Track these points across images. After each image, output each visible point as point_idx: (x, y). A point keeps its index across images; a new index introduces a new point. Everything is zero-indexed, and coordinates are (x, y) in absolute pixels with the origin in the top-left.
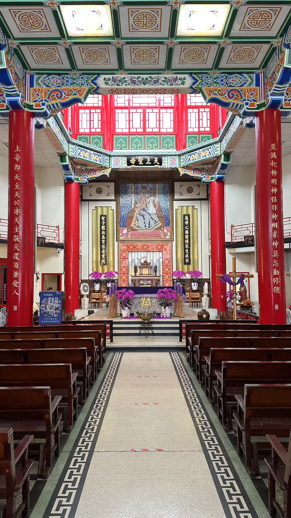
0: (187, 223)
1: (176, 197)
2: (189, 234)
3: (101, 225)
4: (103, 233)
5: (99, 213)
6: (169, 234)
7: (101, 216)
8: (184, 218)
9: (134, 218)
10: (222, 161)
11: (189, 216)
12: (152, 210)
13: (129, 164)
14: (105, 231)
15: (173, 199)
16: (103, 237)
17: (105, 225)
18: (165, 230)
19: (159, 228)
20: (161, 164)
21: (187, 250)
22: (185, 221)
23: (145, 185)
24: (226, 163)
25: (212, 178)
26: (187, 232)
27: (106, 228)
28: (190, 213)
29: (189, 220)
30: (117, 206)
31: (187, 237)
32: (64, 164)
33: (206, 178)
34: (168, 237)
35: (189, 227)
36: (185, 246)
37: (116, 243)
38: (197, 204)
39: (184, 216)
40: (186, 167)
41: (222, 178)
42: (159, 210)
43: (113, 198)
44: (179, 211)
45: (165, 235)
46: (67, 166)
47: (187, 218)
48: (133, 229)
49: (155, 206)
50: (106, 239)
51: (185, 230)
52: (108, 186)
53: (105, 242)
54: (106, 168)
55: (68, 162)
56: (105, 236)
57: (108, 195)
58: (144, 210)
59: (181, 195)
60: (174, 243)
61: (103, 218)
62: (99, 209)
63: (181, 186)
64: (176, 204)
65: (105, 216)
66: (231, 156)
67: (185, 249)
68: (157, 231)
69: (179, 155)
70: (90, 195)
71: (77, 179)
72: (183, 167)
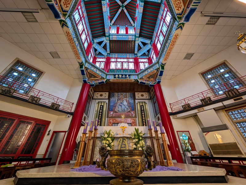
0: (142, 109)
2: (144, 114)
3: (100, 110)
9: (117, 107)
11: (143, 106)
12: (125, 103)
13: (115, 77)
14: (102, 112)
15: (135, 99)
19: (129, 112)
20: (130, 78)
21: (144, 123)
23: (122, 93)
24: (162, 70)
25: (154, 83)
30: (109, 102)
33: (151, 83)
37: (106, 119)
38: (146, 101)
41: (160, 82)
42: (129, 103)
43: (107, 98)
44: (138, 104)
45: (132, 115)
48: (116, 112)
49: (127, 102)
50: (101, 117)
51: (142, 112)
52: (106, 94)
54: (104, 79)
55: (84, 69)
56: (101, 115)
58: (121, 103)
59: (139, 97)
60: (137, 119)
61: (101, 107)
62: (100, 103)
63: (138, 94)
64: (137, 101)
69: (138, 75)
70: (97, 97)
71: (89, 83)
72: (140, 79)
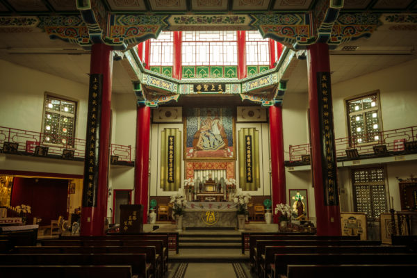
0: (249, 143)
1: (239, 120)
2: (251, 154)
3: (169, 145)
4: (171, 152)
5: (168, 134)
6: (232, 153)
7: (169, 137)
8: (246, 139)
9: (200, 139)
10: (279, 88)
11: (250, 137)
12: (216, 131)
13: (195, 90)
14: (173, 150)
15: (236, 122)
16: (171, 156)
17: (173, 145)
18: (229, 150)
19: (223, 148)
20: (224, 91)
21: (249, 169)
22: (247, 141)
23: (210, 109)
24: (282, 90)
25: (271, 103)
26: (249, 152)
27: (173, 148)
28: (252, 134)
29: (251, 141)
30: (184, 128)
31: (249, 156)
32: (138, 90)
33: (265, 103)
34: (231, 156)
35: (251, 147)
36: (247, 164)
37: (183, 162)
38: (258, 127)
39: (246, 137)
40: (247, 93)
41: (280, 103)
42: (223, 131)
43: (180, 120)
44: (242, 133)
45: (229, 154)
46: (140, 92)
47: (248, 139)
48: (198, 149)
49: (219, 128)
50: (173, 158)
51: (247, 150)
52: (177, 110)
53: (173, 161)
54: (174, 94)
55: (141, 89)
56: (173, 155)
57: (176, 118)
58: (209, 131)
59: (243, 118)
60: (237, 162)
61: (171, 139)
62: (168, 131)
63: (243, 110)
64: (239, 126)
65: (173, 137)
66: (287, 84)
67: (247, 167)
68: (221, 151)
69: (241, 83)
70: (160, 118)
71: (149, 104)
72: (245, 93)
